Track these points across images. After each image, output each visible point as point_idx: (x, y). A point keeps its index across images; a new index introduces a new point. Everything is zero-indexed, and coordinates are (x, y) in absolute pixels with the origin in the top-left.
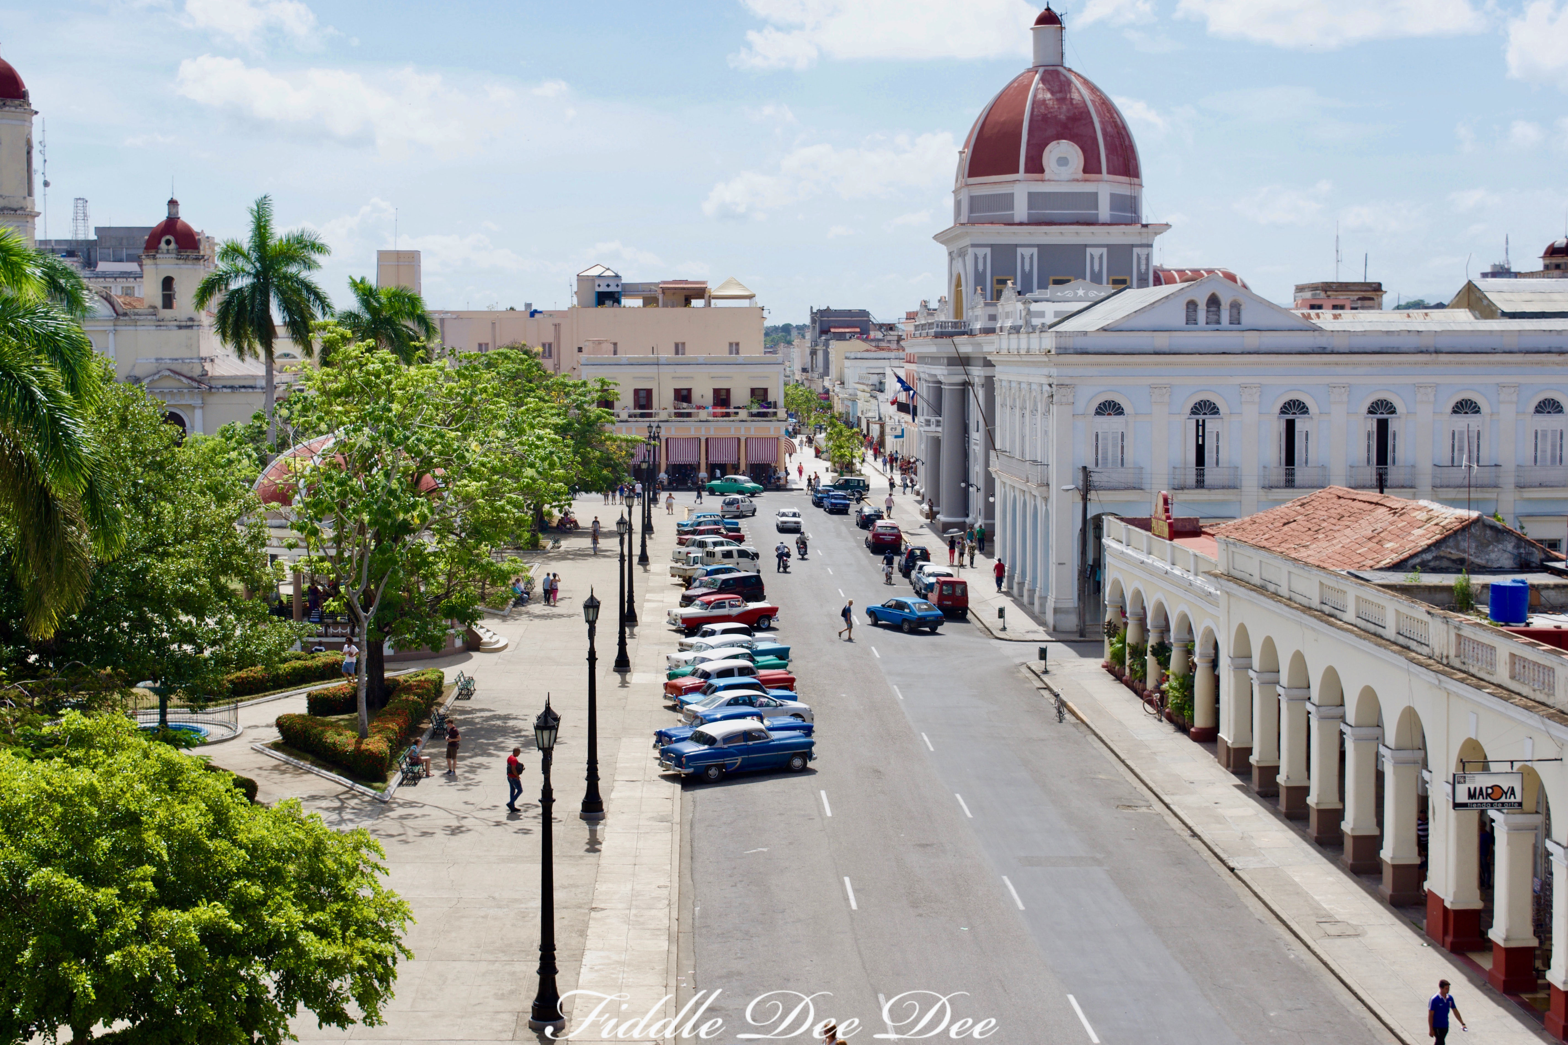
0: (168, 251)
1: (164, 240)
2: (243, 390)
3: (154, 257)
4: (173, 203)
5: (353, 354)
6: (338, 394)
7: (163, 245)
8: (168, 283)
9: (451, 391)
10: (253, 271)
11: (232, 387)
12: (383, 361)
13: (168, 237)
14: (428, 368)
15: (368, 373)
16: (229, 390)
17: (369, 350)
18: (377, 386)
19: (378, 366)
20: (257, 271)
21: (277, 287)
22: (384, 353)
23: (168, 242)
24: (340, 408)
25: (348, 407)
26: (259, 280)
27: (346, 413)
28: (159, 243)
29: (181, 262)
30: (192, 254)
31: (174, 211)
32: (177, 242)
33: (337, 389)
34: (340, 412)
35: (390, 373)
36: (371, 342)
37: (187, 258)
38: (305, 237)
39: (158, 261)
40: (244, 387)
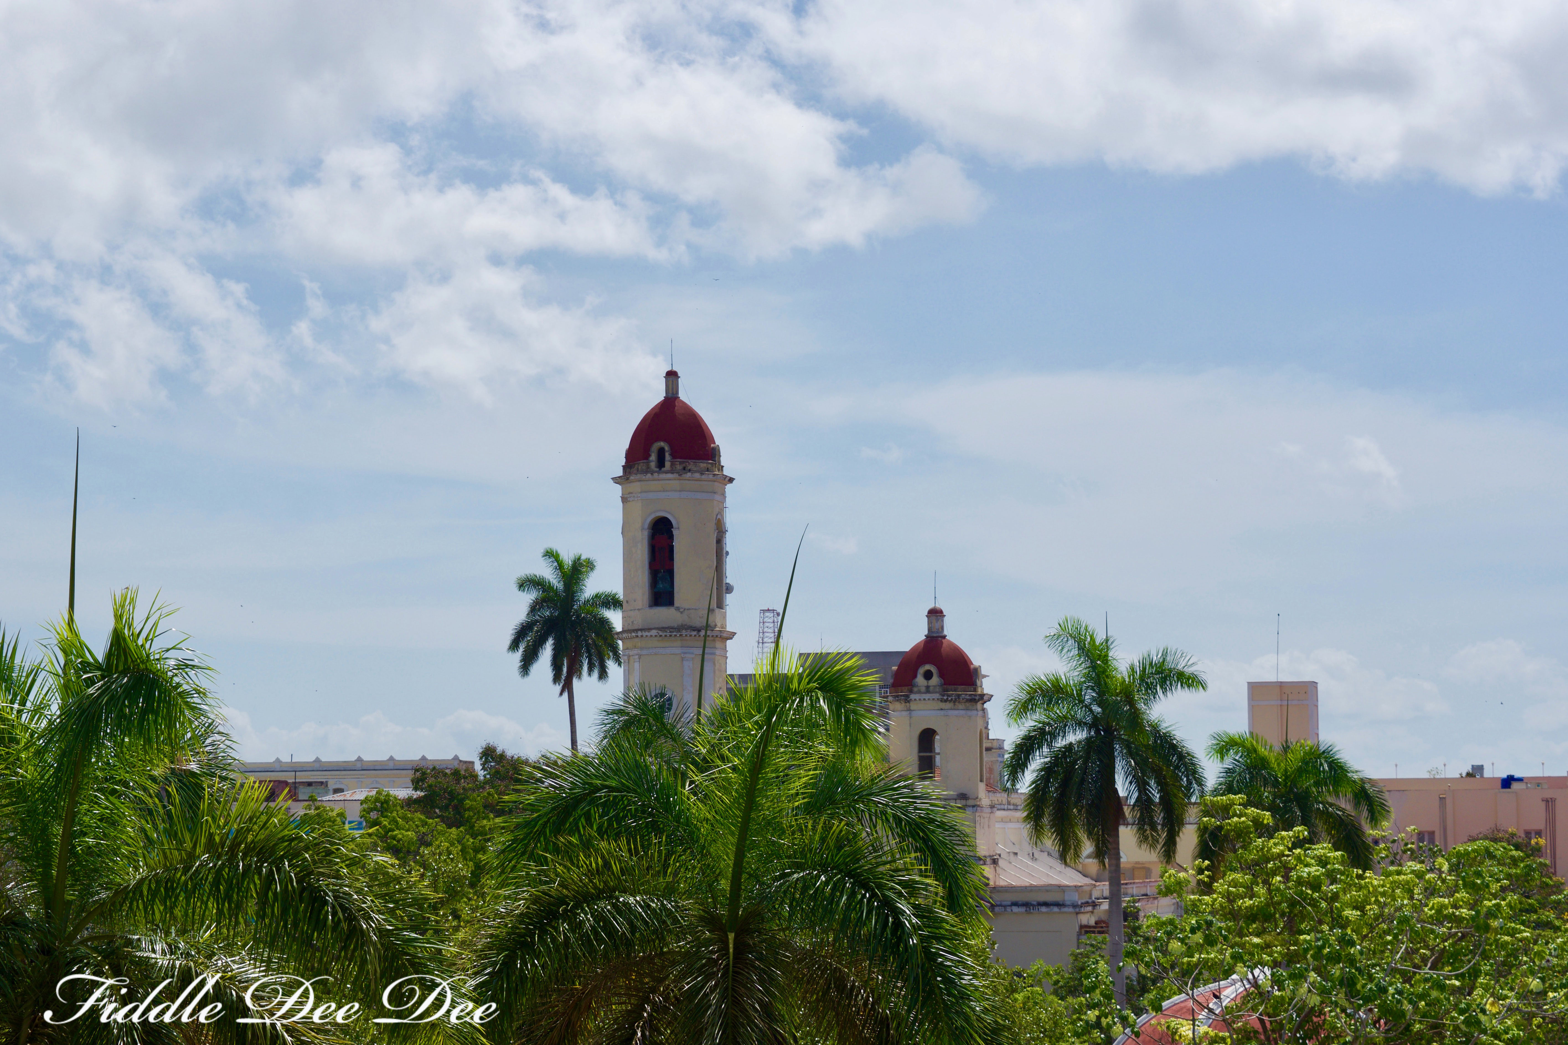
0: (928, 690)
1: (921, 671)
2: (1044, 909)
3: (907, 699)
4: (935, 614)
5: (1275, 850)
6: (1252, 916)
7: (920, 680)
8: (927, 738)
9: (1439, 911)
10: (1089, 719)
11: (1026, 905)
12: (1323, 862)
13: (928, 667)
14: (1399, 873)
15: (1300, 882)
16: (1022, 909)
17: (1298, 843)
18: (1314, 903)
19: (1315, 870)
20: (1095, 718)
21: (1127, 745)
22: (1323, 848)
23: (928, 675)
24: (1256, 940)
25: (1268, 938)
26: (1098, 732)
27: (1267, 947)
28: (915, 676)
29: (948, 705)
30: (966, 694)
31: (937, 626)
32: (941, 675)
33: (1251, 908)
34: (1257, 946)
35: (1334, 881)
36: (1301, 830)
37: (956, 700)
38: (1170, 664)
39: (913, 706)
40: (1046, 904)
